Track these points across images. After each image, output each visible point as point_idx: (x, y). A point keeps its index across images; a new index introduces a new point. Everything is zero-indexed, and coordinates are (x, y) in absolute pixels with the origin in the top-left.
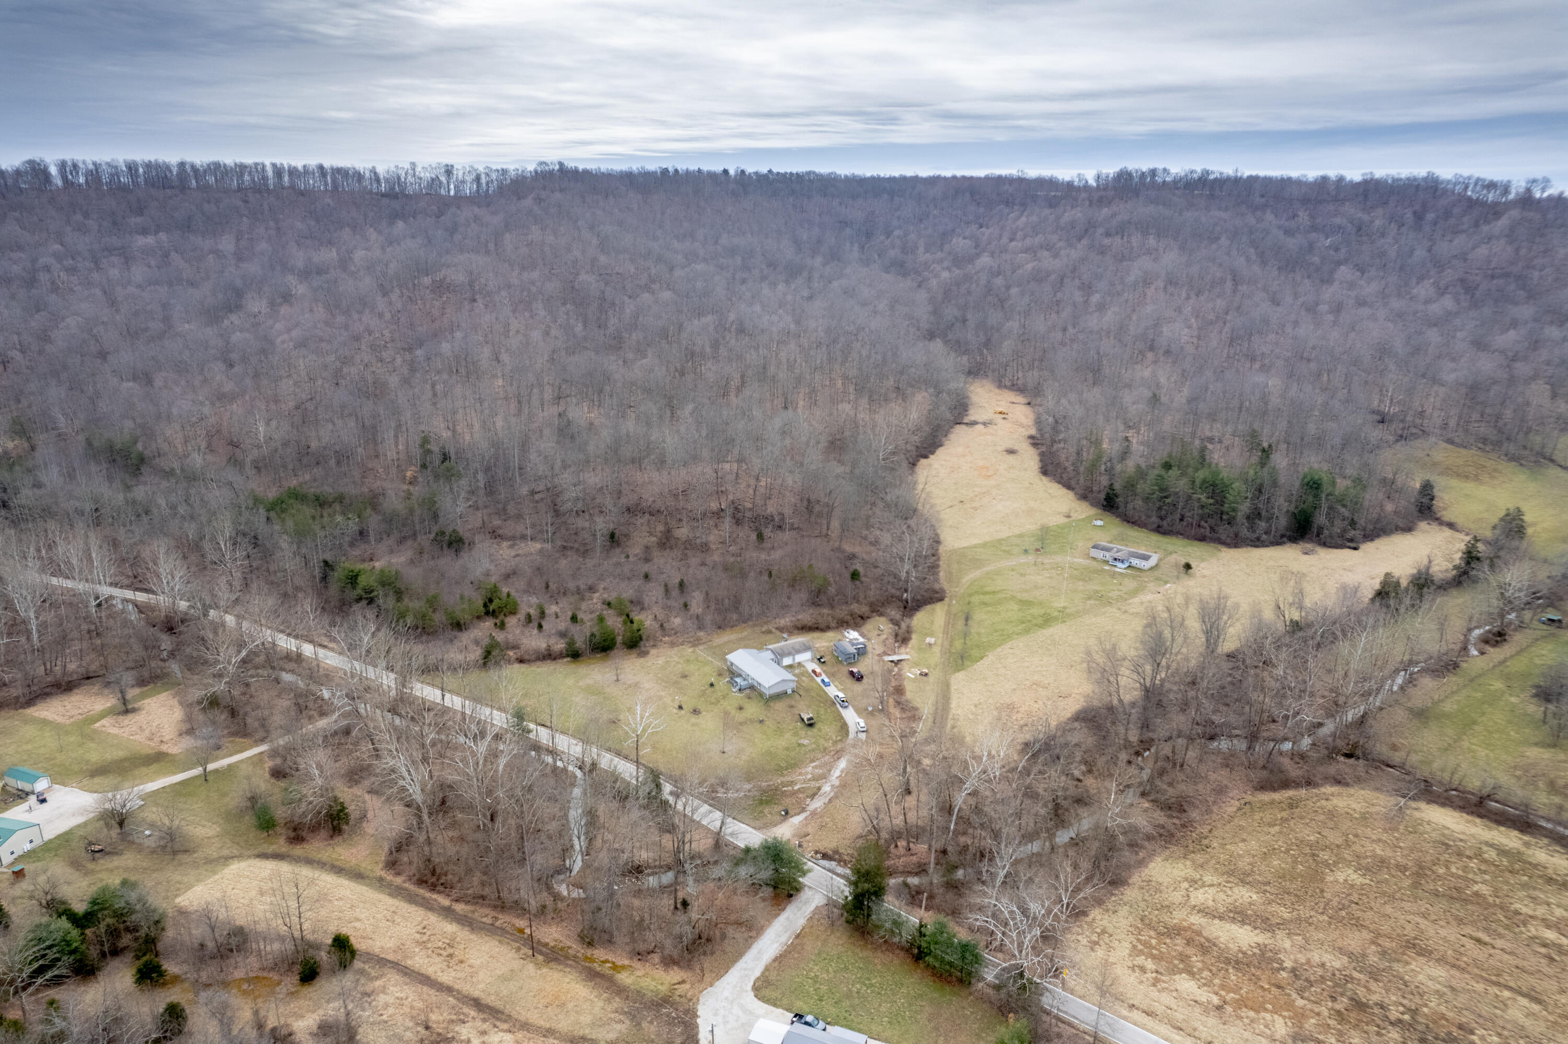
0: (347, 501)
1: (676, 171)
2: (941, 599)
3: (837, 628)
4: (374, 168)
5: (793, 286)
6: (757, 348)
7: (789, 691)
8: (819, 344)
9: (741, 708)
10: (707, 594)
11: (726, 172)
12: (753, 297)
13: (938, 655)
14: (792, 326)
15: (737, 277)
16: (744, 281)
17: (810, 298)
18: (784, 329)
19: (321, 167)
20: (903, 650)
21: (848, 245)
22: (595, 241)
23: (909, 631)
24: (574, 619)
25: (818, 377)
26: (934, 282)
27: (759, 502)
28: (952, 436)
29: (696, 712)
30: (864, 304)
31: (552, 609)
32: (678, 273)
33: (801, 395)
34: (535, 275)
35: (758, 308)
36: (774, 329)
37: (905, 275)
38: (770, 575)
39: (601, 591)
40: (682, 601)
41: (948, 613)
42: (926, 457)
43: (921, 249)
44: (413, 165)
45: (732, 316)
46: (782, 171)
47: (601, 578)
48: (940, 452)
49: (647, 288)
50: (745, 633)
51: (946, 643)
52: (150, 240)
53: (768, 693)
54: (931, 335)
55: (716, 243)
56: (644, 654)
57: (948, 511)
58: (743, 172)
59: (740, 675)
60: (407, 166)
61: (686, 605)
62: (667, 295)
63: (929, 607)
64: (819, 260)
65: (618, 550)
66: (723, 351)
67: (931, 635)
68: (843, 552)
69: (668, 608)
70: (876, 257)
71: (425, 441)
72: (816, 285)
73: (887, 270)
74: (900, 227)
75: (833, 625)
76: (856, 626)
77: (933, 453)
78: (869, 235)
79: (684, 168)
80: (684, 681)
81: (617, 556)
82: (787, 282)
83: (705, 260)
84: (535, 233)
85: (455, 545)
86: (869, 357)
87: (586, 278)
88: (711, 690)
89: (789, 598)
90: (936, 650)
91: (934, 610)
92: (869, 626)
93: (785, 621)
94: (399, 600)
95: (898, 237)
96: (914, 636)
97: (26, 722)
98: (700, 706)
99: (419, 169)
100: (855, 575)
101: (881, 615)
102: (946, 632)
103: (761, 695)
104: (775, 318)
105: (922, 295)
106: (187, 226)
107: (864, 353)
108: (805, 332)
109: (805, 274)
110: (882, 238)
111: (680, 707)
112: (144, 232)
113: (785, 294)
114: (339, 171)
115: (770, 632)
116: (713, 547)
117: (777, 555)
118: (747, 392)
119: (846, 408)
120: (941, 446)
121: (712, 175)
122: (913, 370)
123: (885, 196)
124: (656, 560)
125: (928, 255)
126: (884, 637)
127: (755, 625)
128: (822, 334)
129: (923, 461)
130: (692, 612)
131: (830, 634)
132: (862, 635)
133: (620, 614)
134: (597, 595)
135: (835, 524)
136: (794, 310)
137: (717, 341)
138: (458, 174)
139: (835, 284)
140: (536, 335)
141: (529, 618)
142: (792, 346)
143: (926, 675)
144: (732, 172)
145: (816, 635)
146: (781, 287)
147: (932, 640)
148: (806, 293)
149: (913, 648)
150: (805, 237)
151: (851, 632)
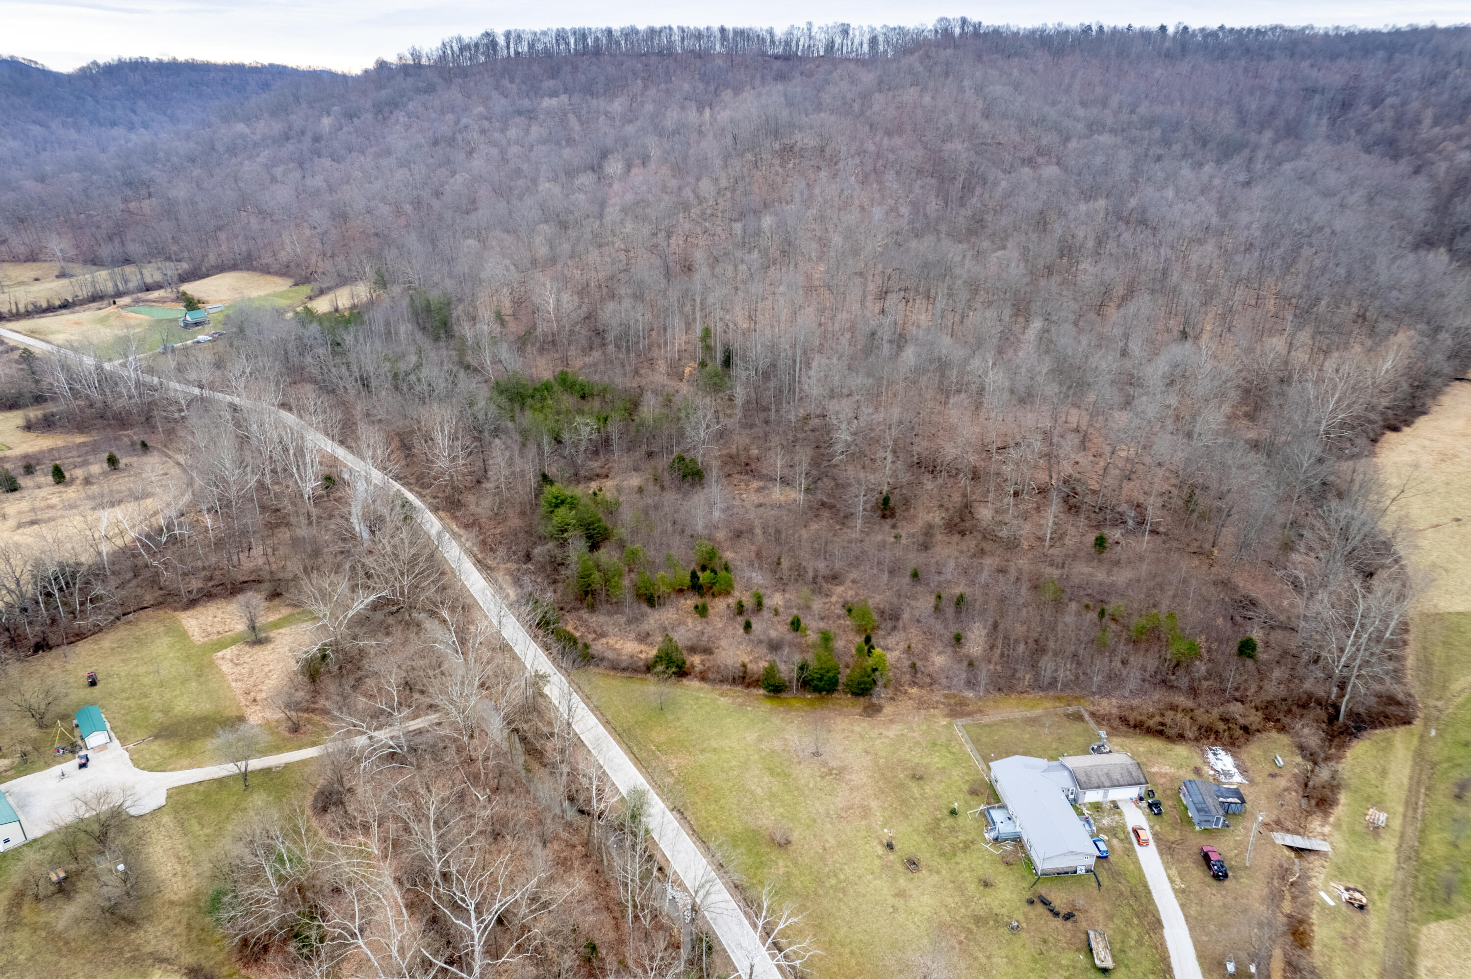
0: (609, 397)
1: (1101, 28)
2: (1407, 721)
3: (1197, 740)
4: (772, 29)
5: (1225, 168)
6: (1157, 247)
7: (1081, 871)
8: (1249, 247)
9: (986, 884)
10: (995, 626)
11: (1163, 28)
12: (1166, 179)
13: (1392, 858)
14: (1215, 220)
15: (1151, 153)
16: (1159, 159)
17: (1247, 184)
18: (1202, 222)
19: (723, 30)
20: (1316, 824)
21: (1314, 117)
22: (980, 105)
23: (1334, 786)
24: (795, 625)
25: (1240, 292)
26: (1442, 167)
27: (1110, 481)
28: (1446, 400)
29: (912, 864)
30: (1328, 194)
31: (776, 600)
32: (1073, 144)
33: (1210, 315)
34: (898, 141)
35: (1170, 193)
36: (1187, 222)
37: (1396, 158)
38: (1102, 614)
39: (848, 583)
40: (954, 629)
41: (1419, 756)
42: (1395, 429)
43: (1427, 121)
44: (810, 24)
45: (1133, 202)
46: (1237, 26)
47: (857, 561)
48: (1422, 424)
49: (1029, 162)
50: (1039, 711)
51: (1410, 830)
52: (554, 102)
53: (1042, 865)
54: (1426, 242)
55: (1132, 112)
56: (873, 710)
57: (1430, 533)
58: (1186, 28)
59: (1003, 807)
60: (803, 25)
61: (958, 639)
62: (1051, 171)
63: (1379, 733)
64: (1268, 135)
65: (887, 524)
66: (1111, 246)
67: (1379, 805)
68: (1235, 589)
69: (929, 633)
70: (1352, 132)
71: (707, 333)
72: (1259, 166)
73: (1368, 150)
74: (1396, 94)
75: (1190, 734)
76: (1232, 745)
77: (1408, 423)
78: (1346, 106)
79: (1112, 25)
80: (915, 789)
81: (883, 533)
82: (1219, 162)
83: (1112, 131)
84: (910, 95)
85: (689, 478)
86: (1324, 270)
87: (957, 147)
88: (950, 821)
89: (1124, 663)
90: (1389, 843)
91: (1389, 743)
92: (1254, 750)
93: (1108, 705)
94: (594, 547)
95: (1392, 106)
96: (1343, 798)
97: (169, 631)
98: (924, 856)
99: (815, 30)
100: (1246, 649)
101: (1282, 729)
102: (1411, 804)
103: (1029, 863)
104: (1191, 207)
105: (1421, 183)
106: (589, 90)
107: (1317, 262)
108: (1231, 228)
109: (1246, 152)
110: (1366, 108)
111: (890, 846)
112: (554, 94)
113: (1211, 177)
114: (740, 34)
115: (1078, 717)
116: (1025, 545)
117: (1122, 577)
118: (1131, 307)
119: (1277, 344)
120: (1425, 413)
121: (1145, 35)
122: (1395, 293)
123: (1381, 54)
124: (938, 549)
125: (1437, 130)
126: (1283, 783)
127: (1059, 699)
128: (1258, 233)
129: (1390, 436)
130: (964, 651)
131: (1181, 750)
132: (1243, 771)
133: (860, 630)
134: (840, 589)
135: (1228, 535)
136: (1220, 198)
137: (1105, 233)
138: (856, 35)
139: (1287, 167)
140: (878, 213)
141: (740, 609)
142: (1210, 247)
143: (1361, 907)
144: (1171, 30)
145: (1156, 744)
146: (1208, 168)
147: (1382, 818)
148: (1242, 177)
149: (1337, 826)
150: (1253, 107)
151: (1222, 754)
